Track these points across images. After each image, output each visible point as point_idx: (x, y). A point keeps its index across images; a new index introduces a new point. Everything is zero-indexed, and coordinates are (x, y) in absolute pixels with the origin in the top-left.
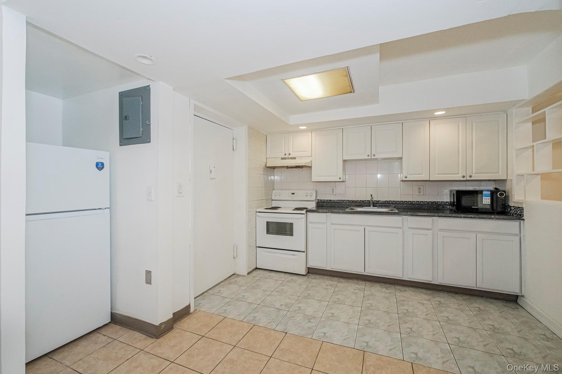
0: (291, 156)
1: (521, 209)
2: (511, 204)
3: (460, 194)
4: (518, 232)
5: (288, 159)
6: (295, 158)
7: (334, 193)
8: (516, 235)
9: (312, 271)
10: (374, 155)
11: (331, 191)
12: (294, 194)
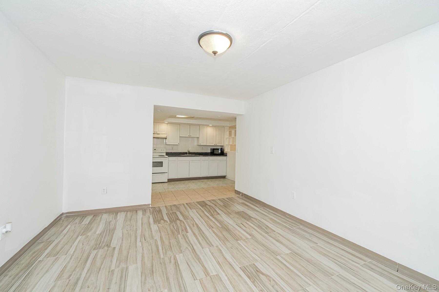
0: (157, 133)
1: (227, 153)
2: (225, 152)
3: (214, 149)
4: (226, 159)
5: (156, 134)
6: (159, 134)
7: (173, 149)
8: (225, 160)
9: (170, 181)
10: (191, 136)
11: (172, 148)
12: (155, 150)
